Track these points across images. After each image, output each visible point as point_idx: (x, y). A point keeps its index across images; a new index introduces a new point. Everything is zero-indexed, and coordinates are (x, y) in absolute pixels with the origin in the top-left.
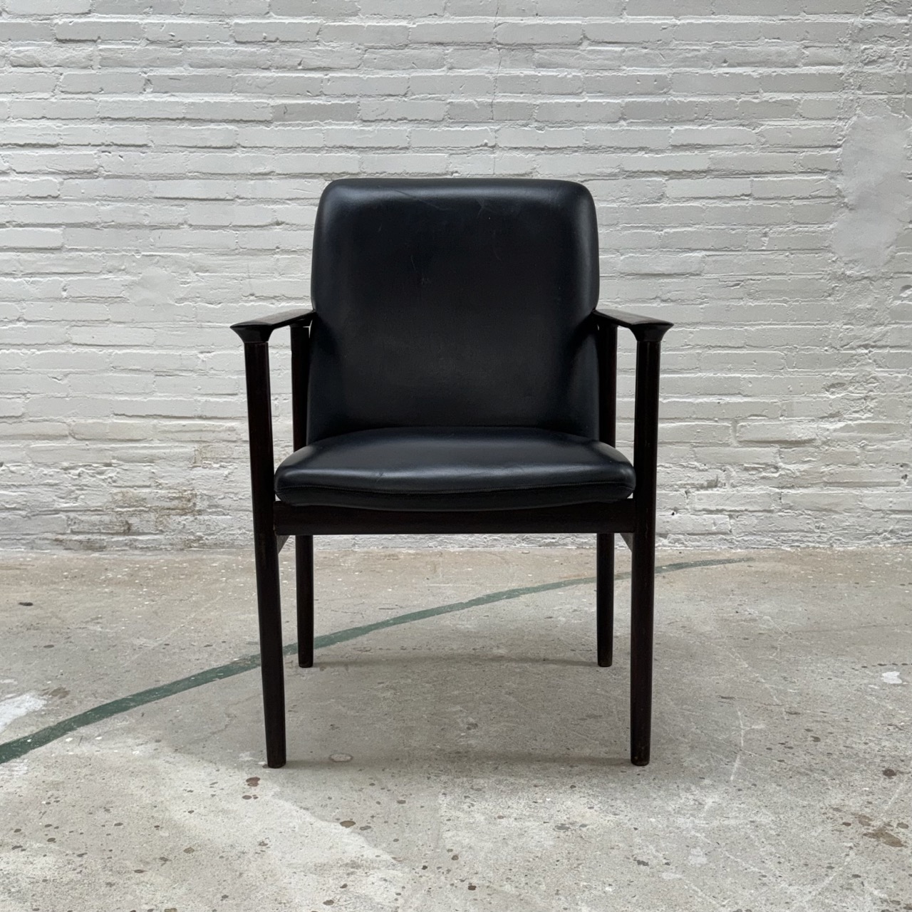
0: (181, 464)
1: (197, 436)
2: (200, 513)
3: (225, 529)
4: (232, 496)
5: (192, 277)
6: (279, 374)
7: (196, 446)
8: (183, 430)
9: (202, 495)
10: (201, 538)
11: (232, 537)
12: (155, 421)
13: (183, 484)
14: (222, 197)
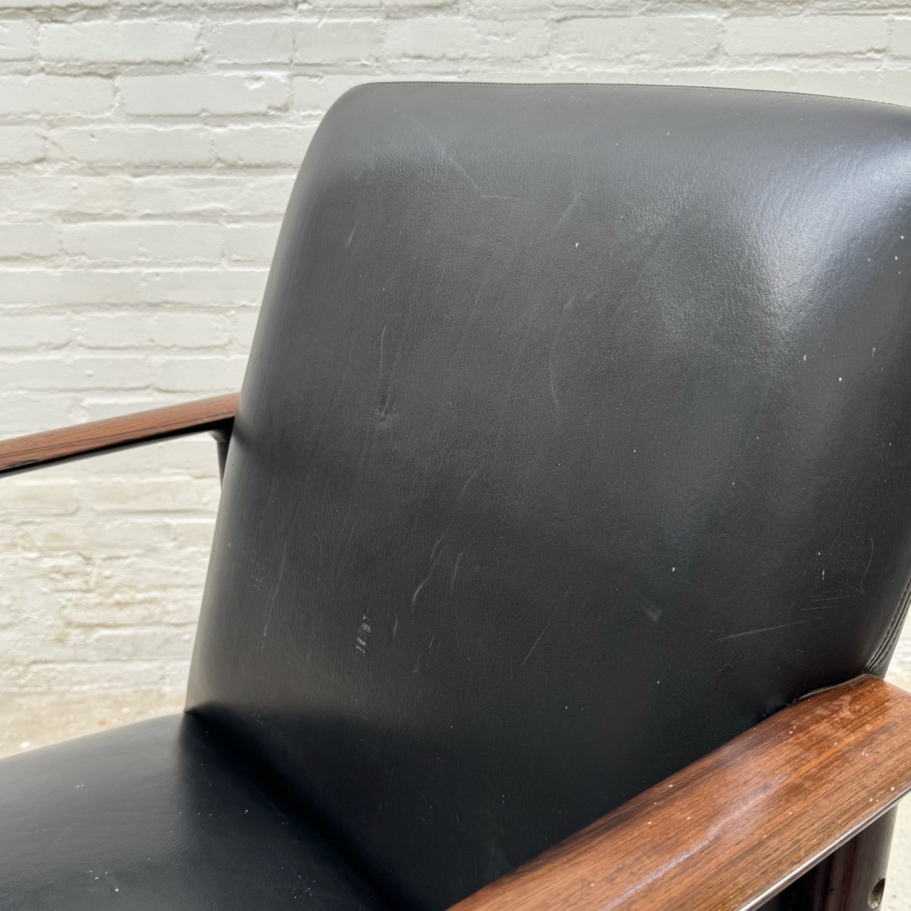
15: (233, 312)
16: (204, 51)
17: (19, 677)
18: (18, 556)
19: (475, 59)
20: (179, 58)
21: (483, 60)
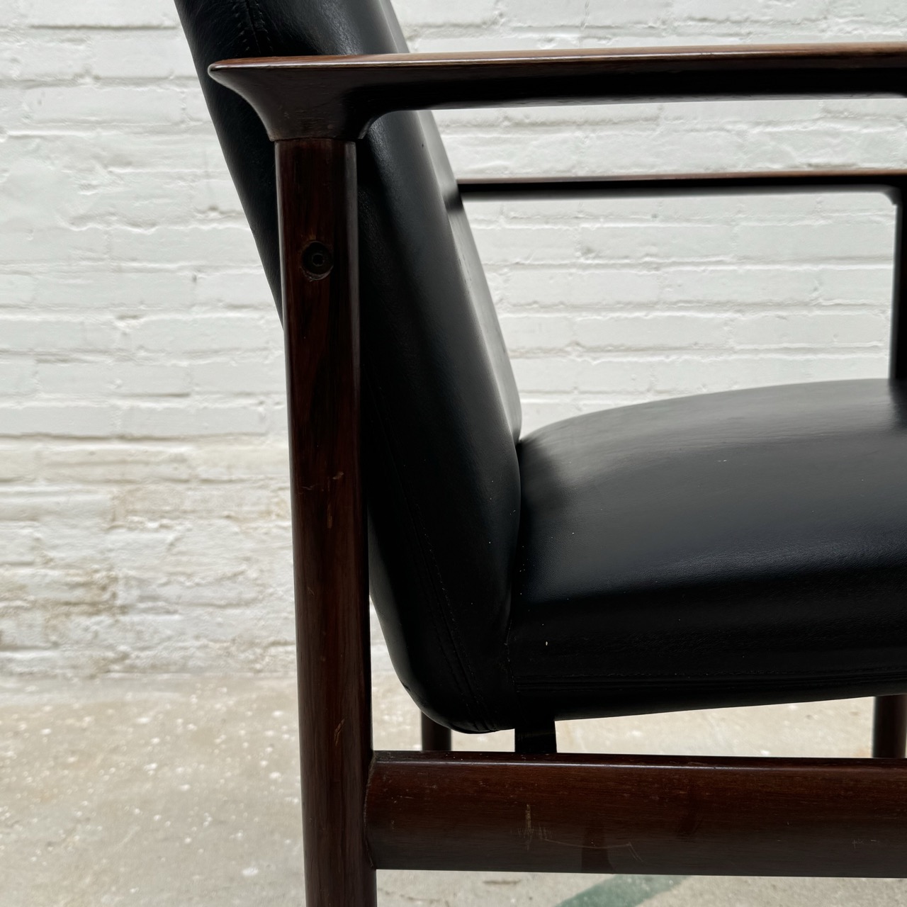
0: (88, 523)
1: (115, 472)
2: (124, 609)
3: (169, 638)
4: (182, 579)
5: (101, 175)
6: (266, 358)
7: (115, 490)
8: (90, 461)
9: (128, 579)
10: (125, 656)
11: (182, 653)
12: (38, 446)
13: (93, 560)
14: (155, 22)
15: (506, 270)
16: (501, 15)
17: (255, 661)
18: (271, 525)
19: (756, 22)
20: (478, 20)
21: (765, 23)
